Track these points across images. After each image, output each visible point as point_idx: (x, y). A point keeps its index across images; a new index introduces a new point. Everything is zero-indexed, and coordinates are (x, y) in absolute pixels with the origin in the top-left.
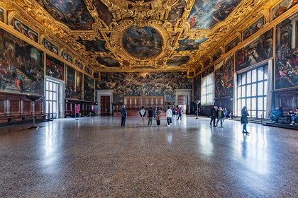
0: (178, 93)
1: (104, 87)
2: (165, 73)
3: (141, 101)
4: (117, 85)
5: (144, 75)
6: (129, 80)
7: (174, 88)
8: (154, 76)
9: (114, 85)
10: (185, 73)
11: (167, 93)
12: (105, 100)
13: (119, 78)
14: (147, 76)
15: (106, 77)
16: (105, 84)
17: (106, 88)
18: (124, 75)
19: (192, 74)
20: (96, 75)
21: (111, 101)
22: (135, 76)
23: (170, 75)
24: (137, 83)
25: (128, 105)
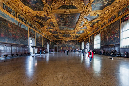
0: (76, 46)
1: (55, 44)
2: (72, 40)
3: (66, 48)
4: (59, 44)
5: (67, 41)
6: (62, 42)
7: (75, 45)
8: (69, 41)
9: (58, 43)
10: (78, 40)
11: (73, 46)
12: (56, 48)
13: (60, 41)
14: (68, 41)
15: (56, 41)
16: (56, 43)
17: (56, 45)
18: (61, 41)
19: (80, 41)
20: (53, 41)
21: (58, 48)
22: (64, 41)
23: (74, 41)
24: (65, 43)
25: (62, 49)
